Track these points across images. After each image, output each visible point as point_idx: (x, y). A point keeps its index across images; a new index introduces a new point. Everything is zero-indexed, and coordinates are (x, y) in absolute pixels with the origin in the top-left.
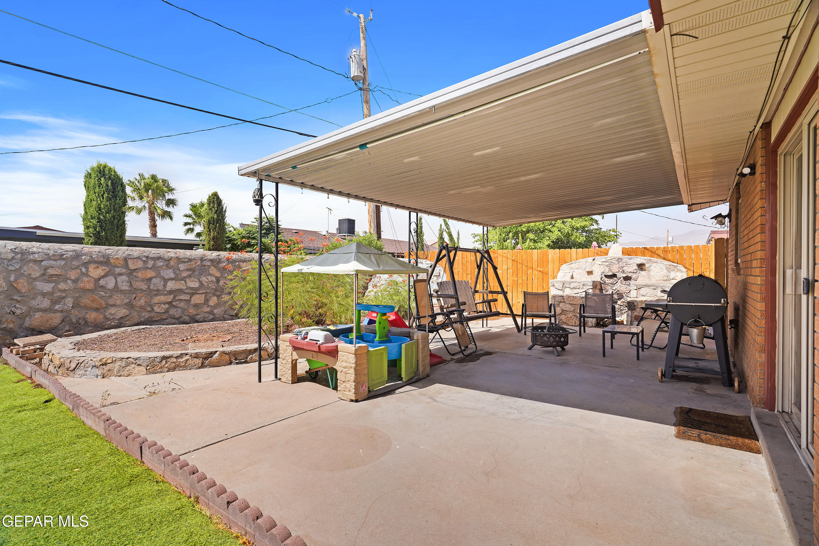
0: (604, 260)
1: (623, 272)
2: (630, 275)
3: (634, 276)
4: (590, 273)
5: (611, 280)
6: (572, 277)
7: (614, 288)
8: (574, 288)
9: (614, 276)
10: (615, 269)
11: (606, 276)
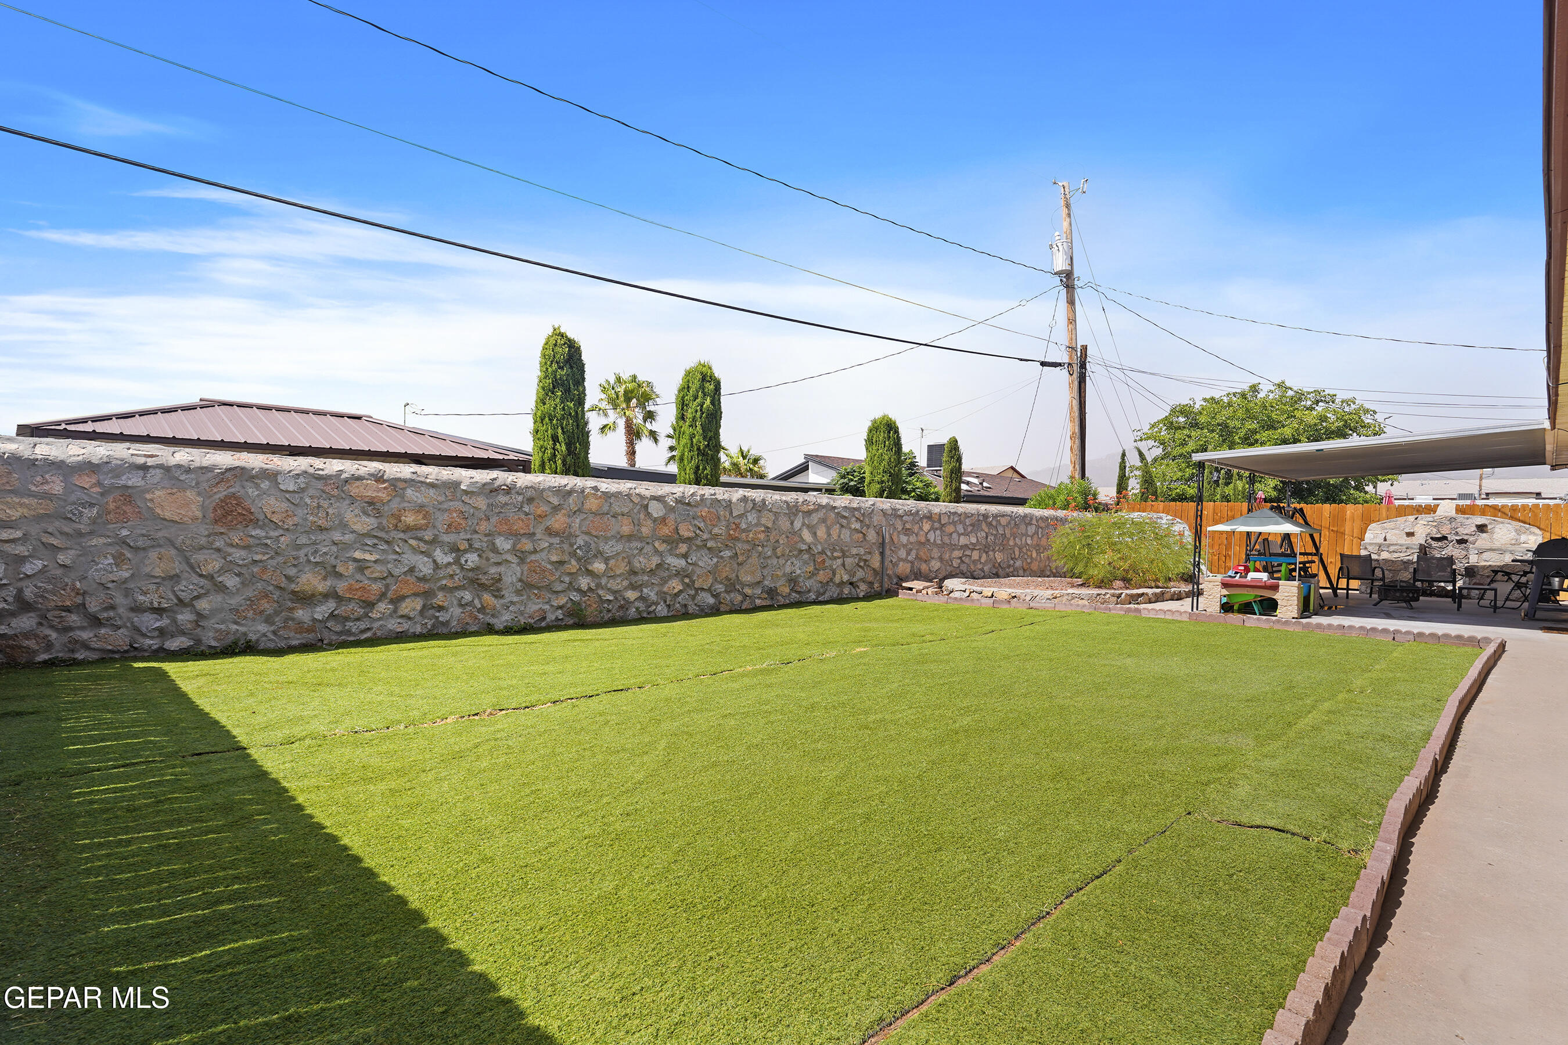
0: (1432, 519)
1: (1457, 534)
2: (1466, 537)
3: (1471, 539)
4: (1410, 534)
5: (1440, 543)
6: (1385, 540)
7: (1443, 553)
8: (1394, 552)
9: (1444, 538)
10: (1445, 531)
11: (1432, 538)
